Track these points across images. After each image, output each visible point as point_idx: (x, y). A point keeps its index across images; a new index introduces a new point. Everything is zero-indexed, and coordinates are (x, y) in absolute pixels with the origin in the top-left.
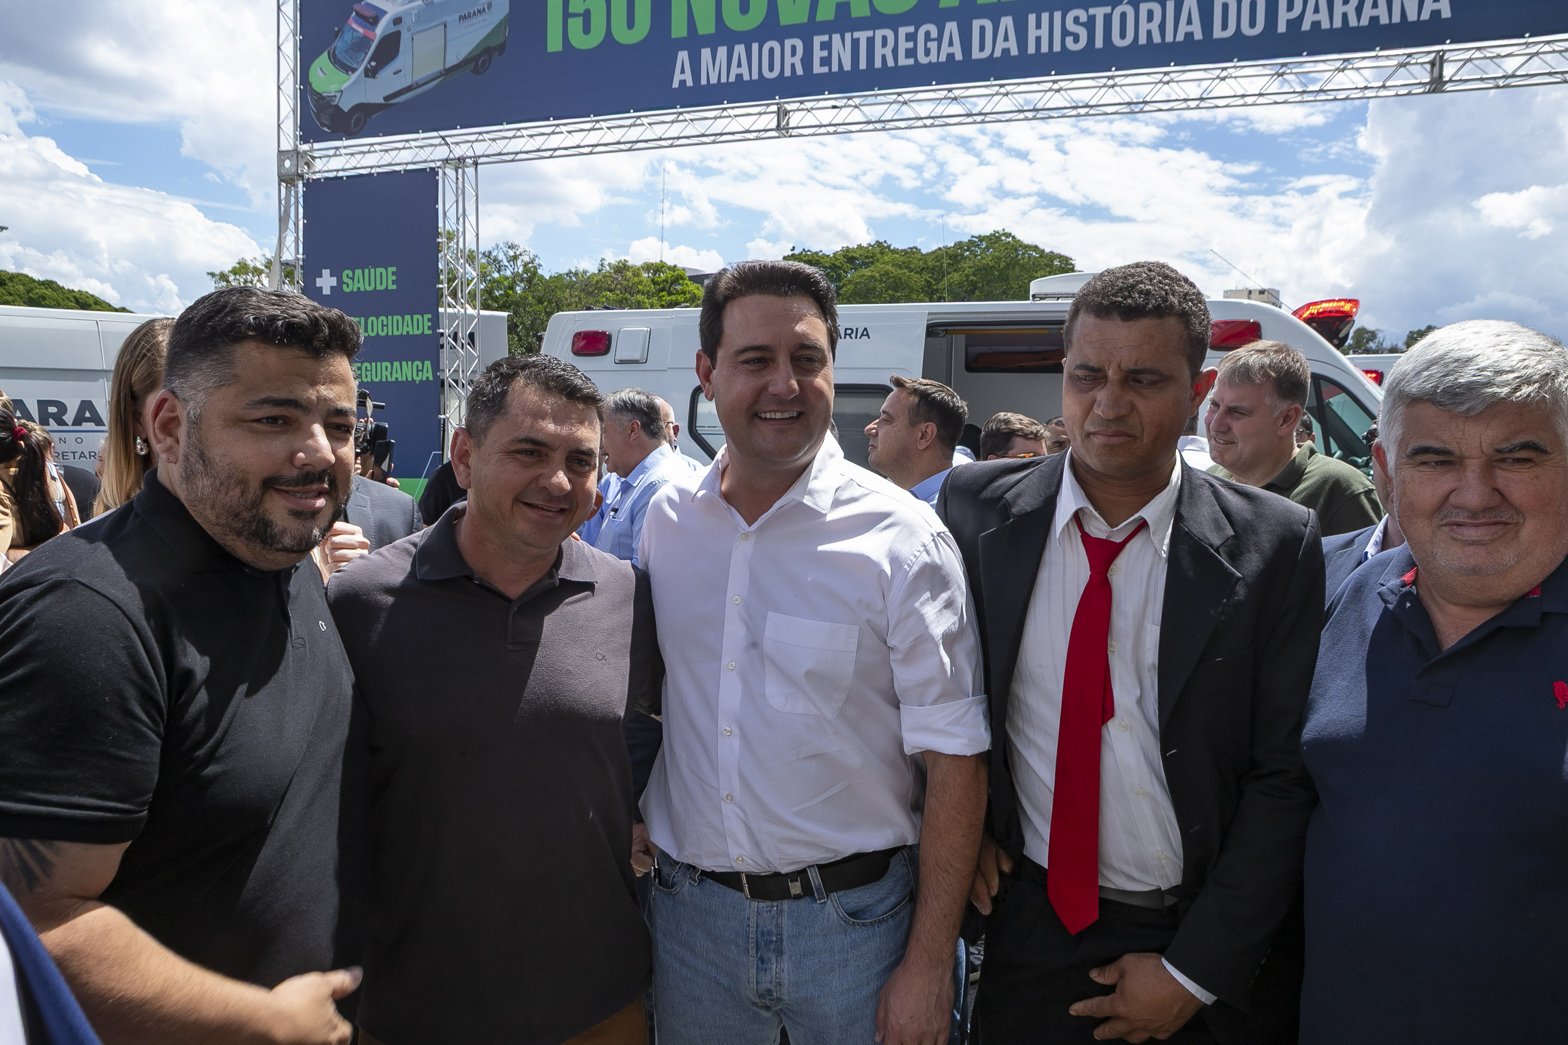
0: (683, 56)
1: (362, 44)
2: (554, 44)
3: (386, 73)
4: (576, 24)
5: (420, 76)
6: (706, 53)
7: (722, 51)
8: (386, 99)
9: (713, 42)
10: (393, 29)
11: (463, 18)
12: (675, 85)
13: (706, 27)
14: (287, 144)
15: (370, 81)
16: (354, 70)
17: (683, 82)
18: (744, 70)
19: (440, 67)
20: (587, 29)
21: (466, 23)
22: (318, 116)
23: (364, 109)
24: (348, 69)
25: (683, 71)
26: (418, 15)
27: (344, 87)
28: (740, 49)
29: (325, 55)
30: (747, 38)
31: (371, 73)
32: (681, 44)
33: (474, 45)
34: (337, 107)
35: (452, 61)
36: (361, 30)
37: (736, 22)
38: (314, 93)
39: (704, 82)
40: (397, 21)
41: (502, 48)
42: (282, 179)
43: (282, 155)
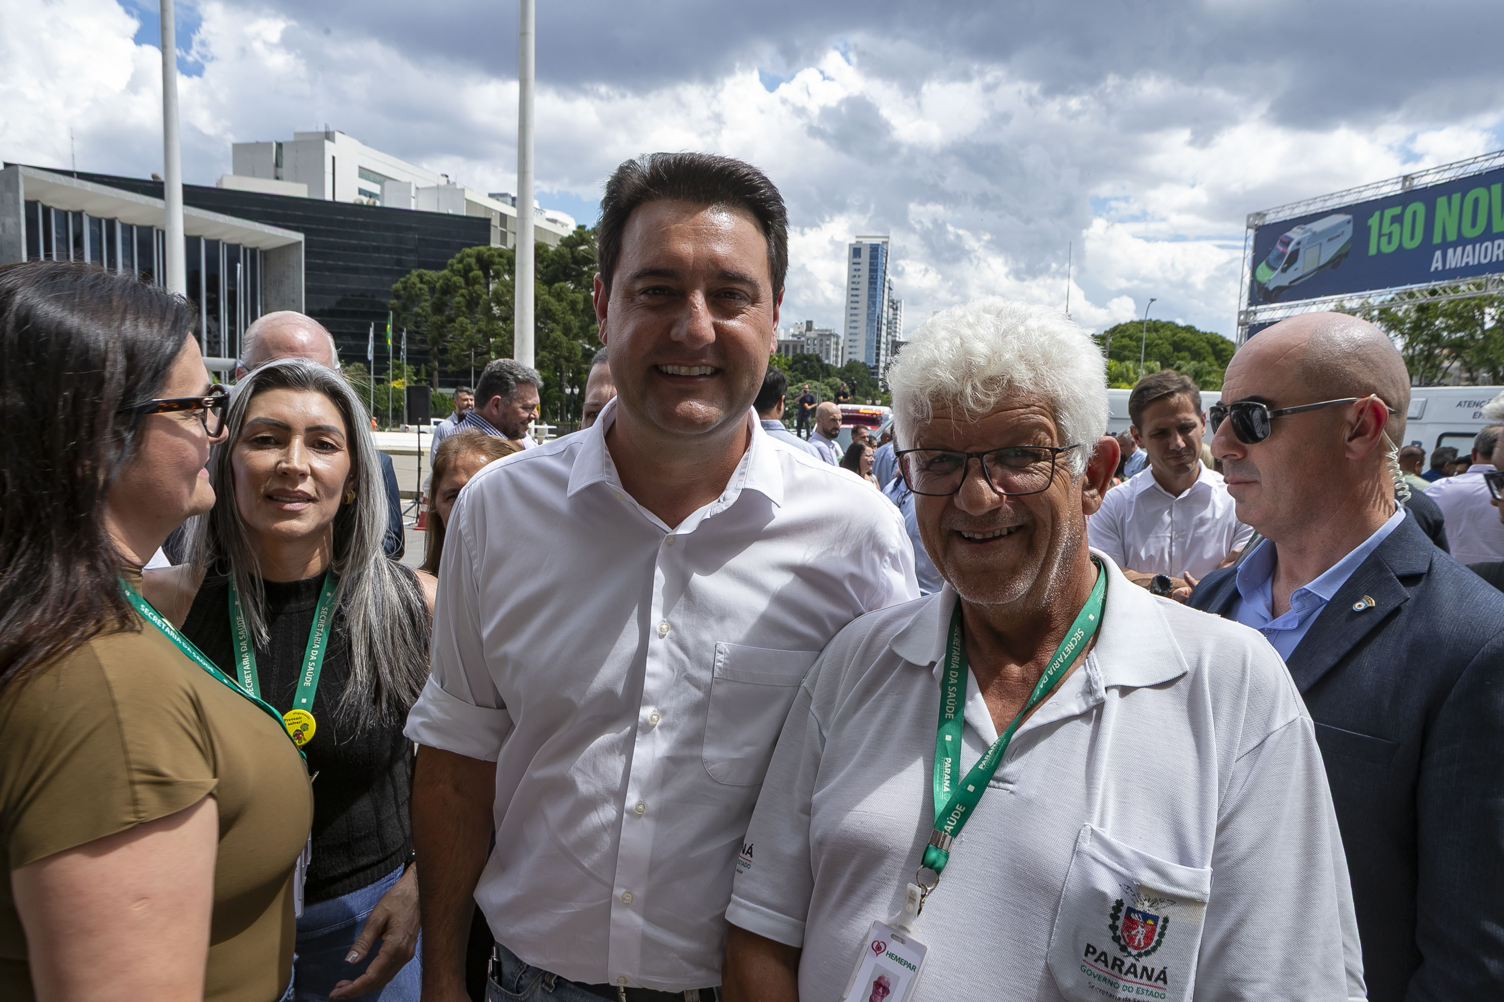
0: (1438, 254)
1: (1282, 255)
2: (1373, 251)
3: (1291, 270)
4: (1384, 240)
5: (1306, 271)
6: (1450, 251)
7: (1459, 249)
8: (1291, 283)
9: (1454, 245)
10: (1296, 248)
11: (1329, 240)
12: (1432, 269)
13: (1452, 236)
14: (1244, 307)
15: (1284, 275)
16: (1277, 269)
17: (1436, 268)
18: (1470, 259)
19: (1315, 266)
20: (1389, 242)
21: (1332, 242)
22: (1258, 292)
23: (1279, 289)
24: (1273, 269)
25: (1437, 262)
26: (1308, 240)
27: (1271, 278)
28: (1469, 248)
29: (1263, 264)
30: (1473, 241)
31: (1284, 270)
32: (1437, 247)
33: (1334, 253)
34: (1267, 289)
35: (1322, 263)
36: (1280, 248)
37: (1469, 233)
38: (1257, 281)
39: (1447, 267)
40: (1299, 243)
41: (1346, 254)
42: (1239, 325)
43: (1240, 313)
